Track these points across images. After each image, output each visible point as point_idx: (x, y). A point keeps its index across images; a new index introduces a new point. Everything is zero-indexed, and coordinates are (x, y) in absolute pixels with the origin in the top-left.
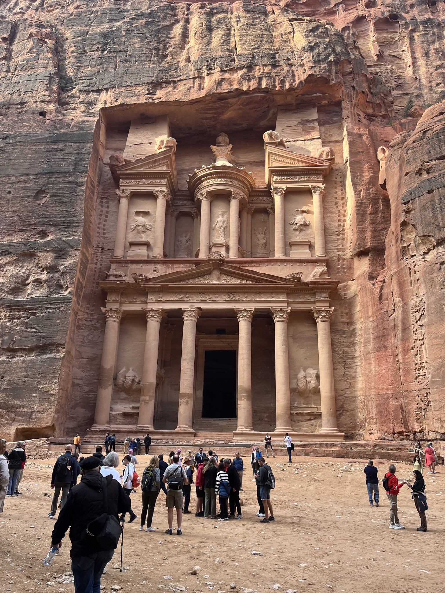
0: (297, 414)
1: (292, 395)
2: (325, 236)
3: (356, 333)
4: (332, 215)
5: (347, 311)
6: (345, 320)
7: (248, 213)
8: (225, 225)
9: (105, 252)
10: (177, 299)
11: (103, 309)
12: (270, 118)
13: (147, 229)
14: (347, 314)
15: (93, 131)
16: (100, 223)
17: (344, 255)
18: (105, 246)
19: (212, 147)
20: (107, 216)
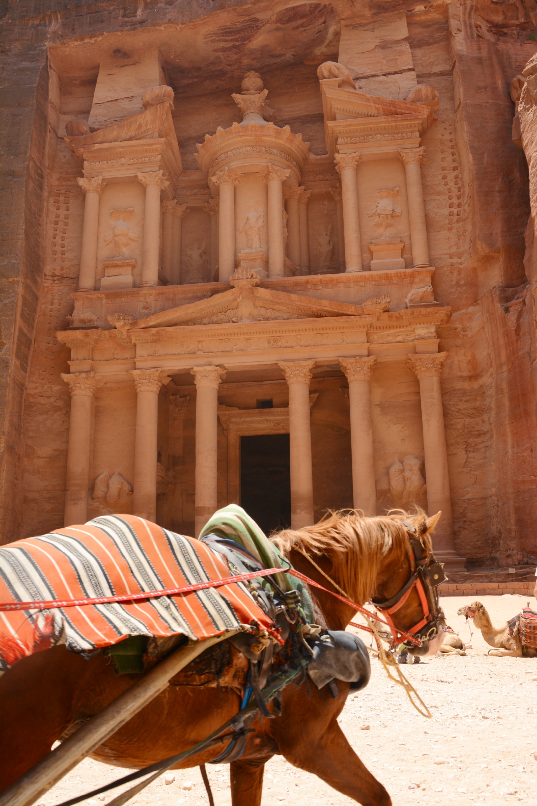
1: (380, 501)
2: (428, 231)
3: (484, 393)
4: (438, 198)
6: (465, 372)
7: (299, 202)
8: (260, 223)
9: (64, 282)
10: (183, 353)
11: (65, 377)
12: (330, 42)
13: (130, 239)
14: (469, 362)
15: (35, 85)
16: (54, 237)
17: (461, 264)
18: (66, 273)
19: (234, 95)
20: (66, 224)
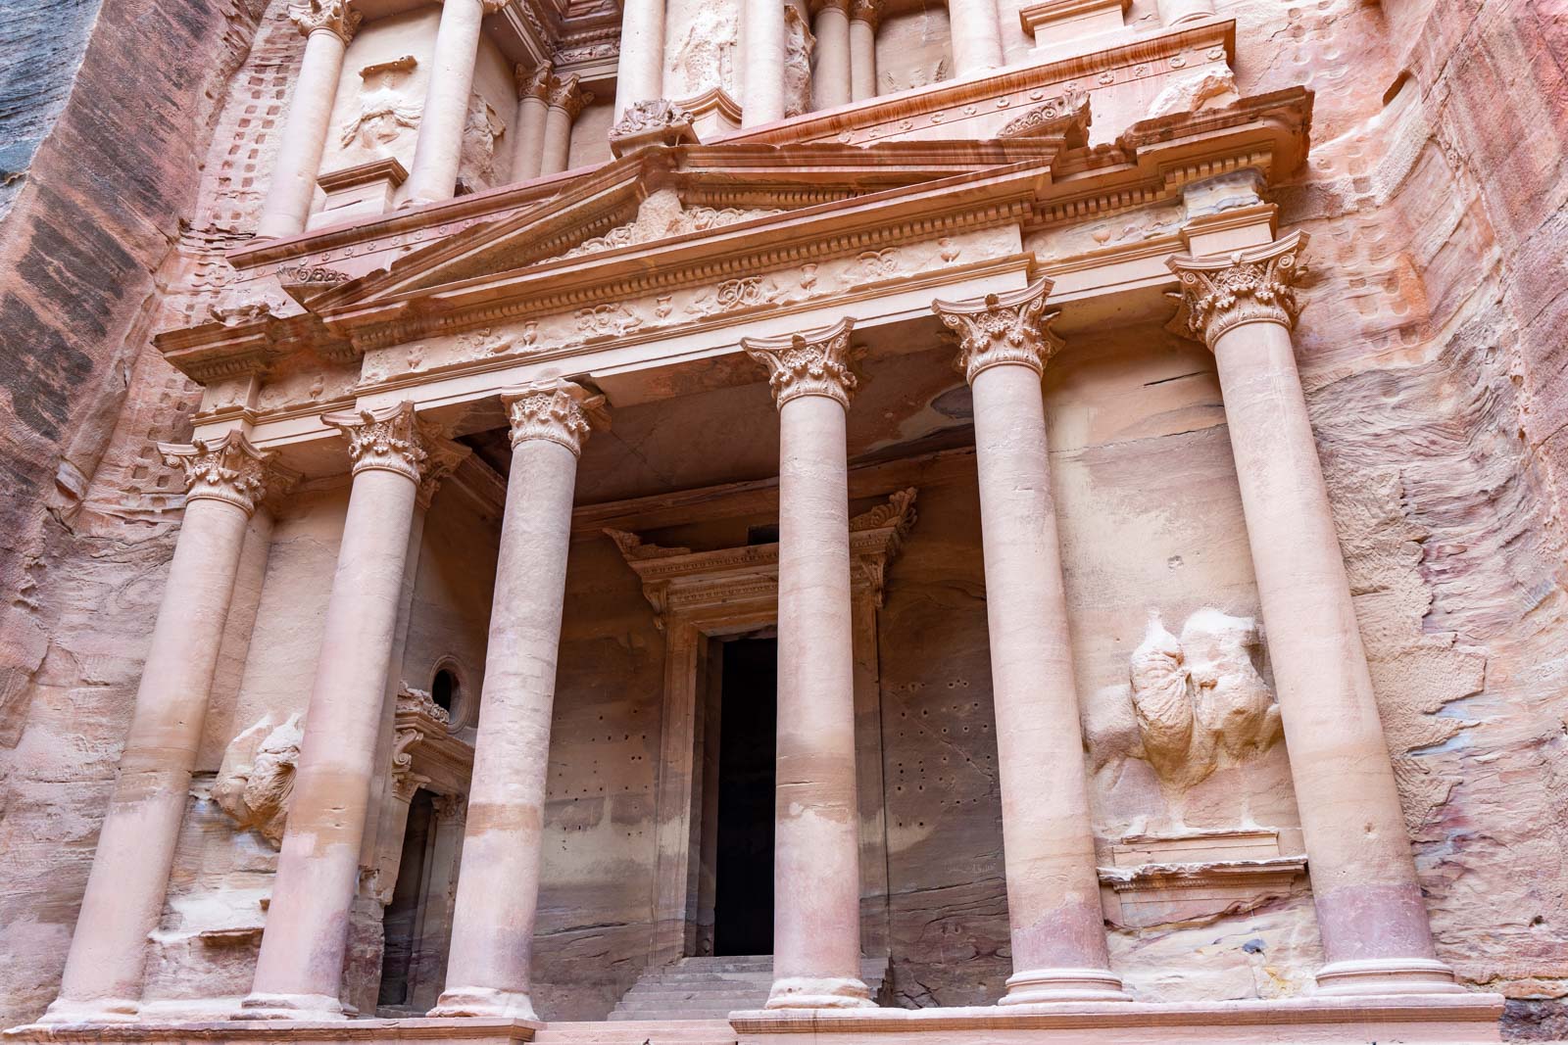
0: (1143, 882)
5: (1388, 264)
6: (1385, 313)
8: (725, 35)
10: (482, 357)
11: (172, 451)
13: (397, 123)
14: (1390, 281)
16: (233, 152)
18: (244, 225)
